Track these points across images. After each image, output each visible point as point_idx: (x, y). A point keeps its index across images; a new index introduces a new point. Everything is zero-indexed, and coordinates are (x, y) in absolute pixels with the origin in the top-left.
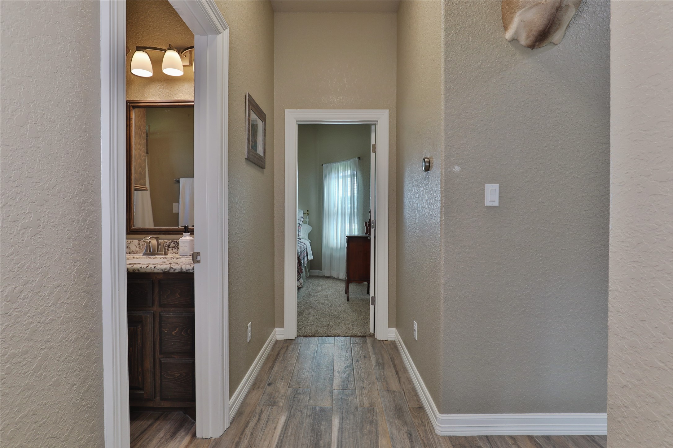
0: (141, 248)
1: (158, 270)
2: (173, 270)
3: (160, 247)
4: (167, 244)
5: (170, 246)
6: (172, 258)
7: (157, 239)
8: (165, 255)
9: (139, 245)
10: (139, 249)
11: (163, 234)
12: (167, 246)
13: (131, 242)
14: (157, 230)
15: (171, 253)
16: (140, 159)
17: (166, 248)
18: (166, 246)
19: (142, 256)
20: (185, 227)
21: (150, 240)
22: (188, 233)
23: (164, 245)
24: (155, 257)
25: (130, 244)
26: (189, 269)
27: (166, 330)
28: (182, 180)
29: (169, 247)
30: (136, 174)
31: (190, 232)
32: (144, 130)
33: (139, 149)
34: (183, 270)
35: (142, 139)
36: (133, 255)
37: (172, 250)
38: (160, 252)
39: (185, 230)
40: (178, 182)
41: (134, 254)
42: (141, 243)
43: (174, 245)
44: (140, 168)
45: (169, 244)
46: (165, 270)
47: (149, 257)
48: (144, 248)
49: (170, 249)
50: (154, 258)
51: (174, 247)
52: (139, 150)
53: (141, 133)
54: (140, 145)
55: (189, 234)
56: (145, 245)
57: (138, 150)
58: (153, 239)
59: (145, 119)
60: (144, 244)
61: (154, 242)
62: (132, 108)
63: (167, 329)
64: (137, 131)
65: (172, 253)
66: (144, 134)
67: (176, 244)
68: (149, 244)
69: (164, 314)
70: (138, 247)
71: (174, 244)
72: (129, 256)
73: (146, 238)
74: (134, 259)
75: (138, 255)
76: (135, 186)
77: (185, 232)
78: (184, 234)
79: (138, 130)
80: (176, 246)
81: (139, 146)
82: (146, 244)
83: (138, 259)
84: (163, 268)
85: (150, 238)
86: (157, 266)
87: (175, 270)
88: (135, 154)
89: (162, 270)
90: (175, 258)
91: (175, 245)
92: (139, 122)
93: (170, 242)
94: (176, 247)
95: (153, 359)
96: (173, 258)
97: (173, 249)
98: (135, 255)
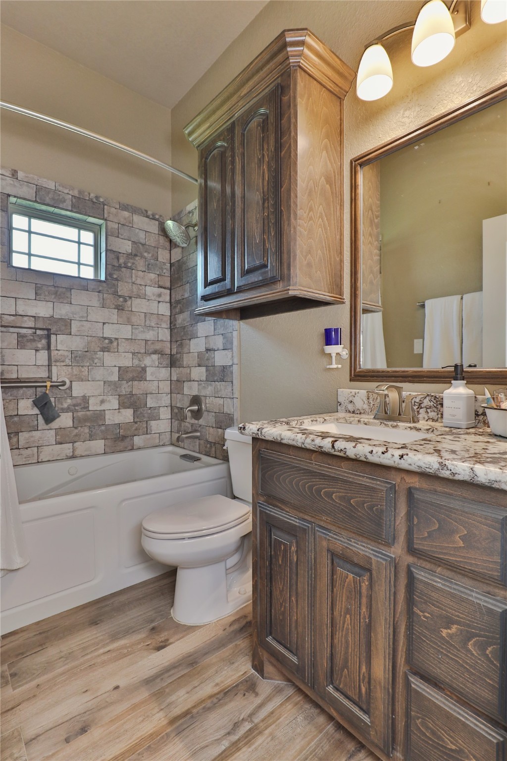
0: (371, 405)
1: (411, 465)
2: (448, 472)
3: (404, 405)
4: (417, 400)
5: (422, 405)
6: (428, 430)
7: (399, 390)
8: (414, 422)
9: (368, 399)
10: (368, 407)
11: (410, 382)
12: (416, 403)
13: (355, 394)
14: (397, 374)
15: (424, 418)
16: (371, 260)
17: (415, 408)
18: (415, 405)
19: (372, 420)
20: (456, 366)
21: (386, 392)
22: (463, 380)
23: (411, 402)
24: (395, 424)
25: (354, 397)
26: (498, 479)
27: (425, 617)
28: (428, 303)
29: (420, 407)
30: (364, 284)
31: (467, 378)
32: (377, 212)
33: (370, 243)
34: (479, 479)
35: (374, 228)
36: (358, 416)
37: (427, 412)
38: (403, 415)
39: (457, 374)
40: (423, 306)
41: (360, 414)
42: (371, 396)
43: (429, 403)
44: (371, 275)
45: (420, 401)
46: (428, 470)
47: (385, 423)
48: (376, 406)
49: (422, 411)
50: (393, 427)
51: (430, 407)
52: (370, 245)
53: (373, 218)
54: (372, 237)
55: (465, 382)
56: (378, 400)
57: (368, 244)
58: (392, 391)
59: (378, 195)
60: (377, 398)
61: (393, 396)
62: (359, 167)
63: (427, 615)
64: (367, 213)
65: (427, 418)
66: (377, 219)
67: (435, 401)
68: (385, 398)
69: (420, 575)
70: (366, 402)
71: (430, 401)
72: (353, 417)
73: (379, 387)
74: (359, 424)
75: (367, 417)
76: (363, 303)
77: (456, 379)
78: (453, 382)
79: (369, 212)
80: (435, 405)
81: (370, 238)
82: (379, 398)
83: (366, 424)
84: (421, 464)
85: (387, 389)
86: (407, 455)
87: (454, 474)
88: (363, 251)
89: (420, 467)
90: (435, 431)
91: (432, 403)
92: (370, 199)
93: (422, 396)
94: (435, 407)
95: (391, 664)
96: (431, 430)
97: (429, 410)
98: (362, 416)
